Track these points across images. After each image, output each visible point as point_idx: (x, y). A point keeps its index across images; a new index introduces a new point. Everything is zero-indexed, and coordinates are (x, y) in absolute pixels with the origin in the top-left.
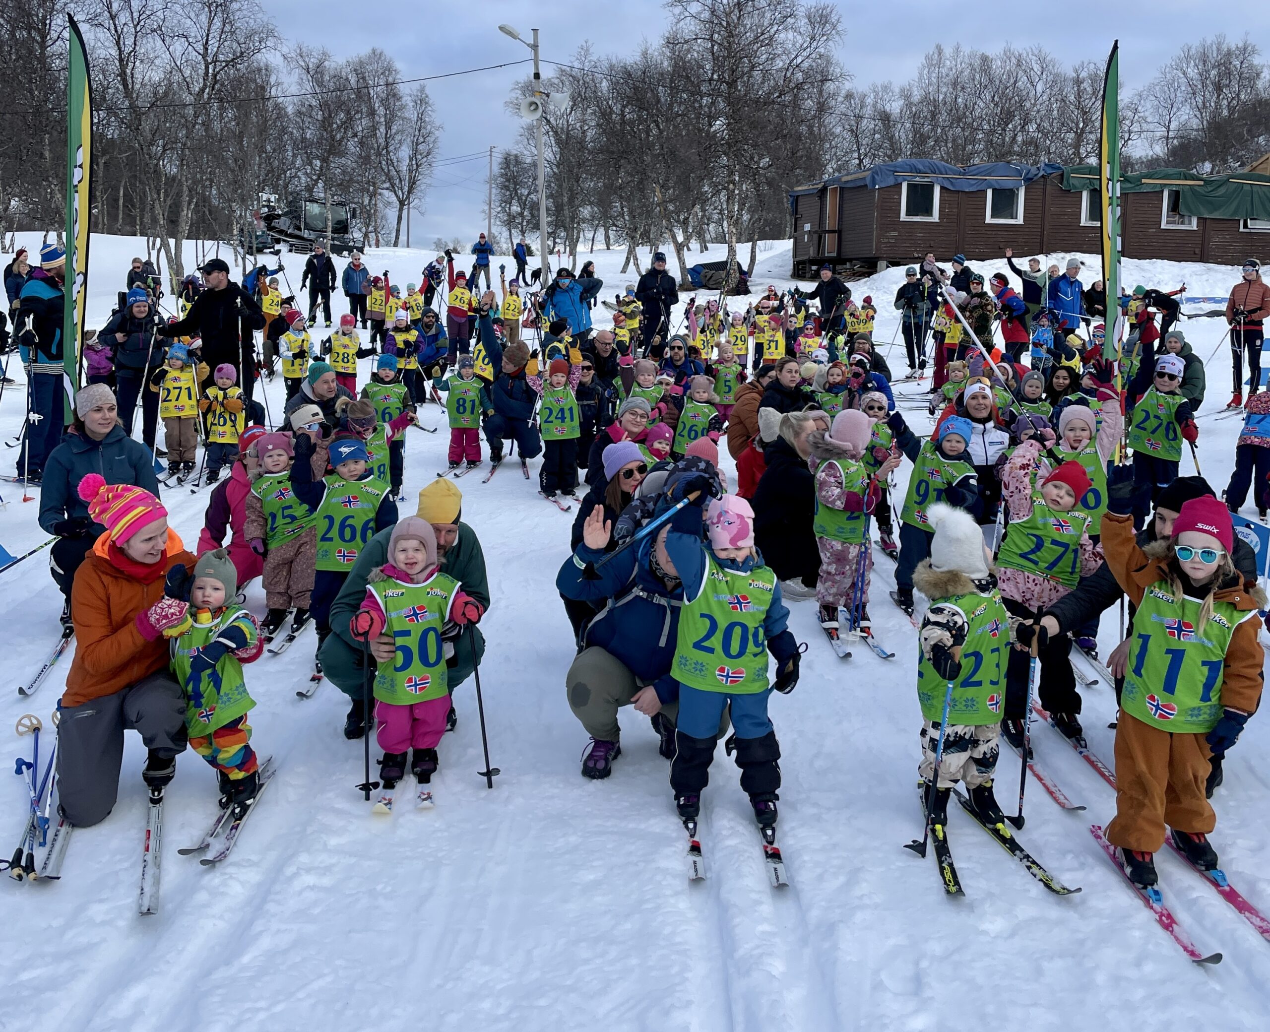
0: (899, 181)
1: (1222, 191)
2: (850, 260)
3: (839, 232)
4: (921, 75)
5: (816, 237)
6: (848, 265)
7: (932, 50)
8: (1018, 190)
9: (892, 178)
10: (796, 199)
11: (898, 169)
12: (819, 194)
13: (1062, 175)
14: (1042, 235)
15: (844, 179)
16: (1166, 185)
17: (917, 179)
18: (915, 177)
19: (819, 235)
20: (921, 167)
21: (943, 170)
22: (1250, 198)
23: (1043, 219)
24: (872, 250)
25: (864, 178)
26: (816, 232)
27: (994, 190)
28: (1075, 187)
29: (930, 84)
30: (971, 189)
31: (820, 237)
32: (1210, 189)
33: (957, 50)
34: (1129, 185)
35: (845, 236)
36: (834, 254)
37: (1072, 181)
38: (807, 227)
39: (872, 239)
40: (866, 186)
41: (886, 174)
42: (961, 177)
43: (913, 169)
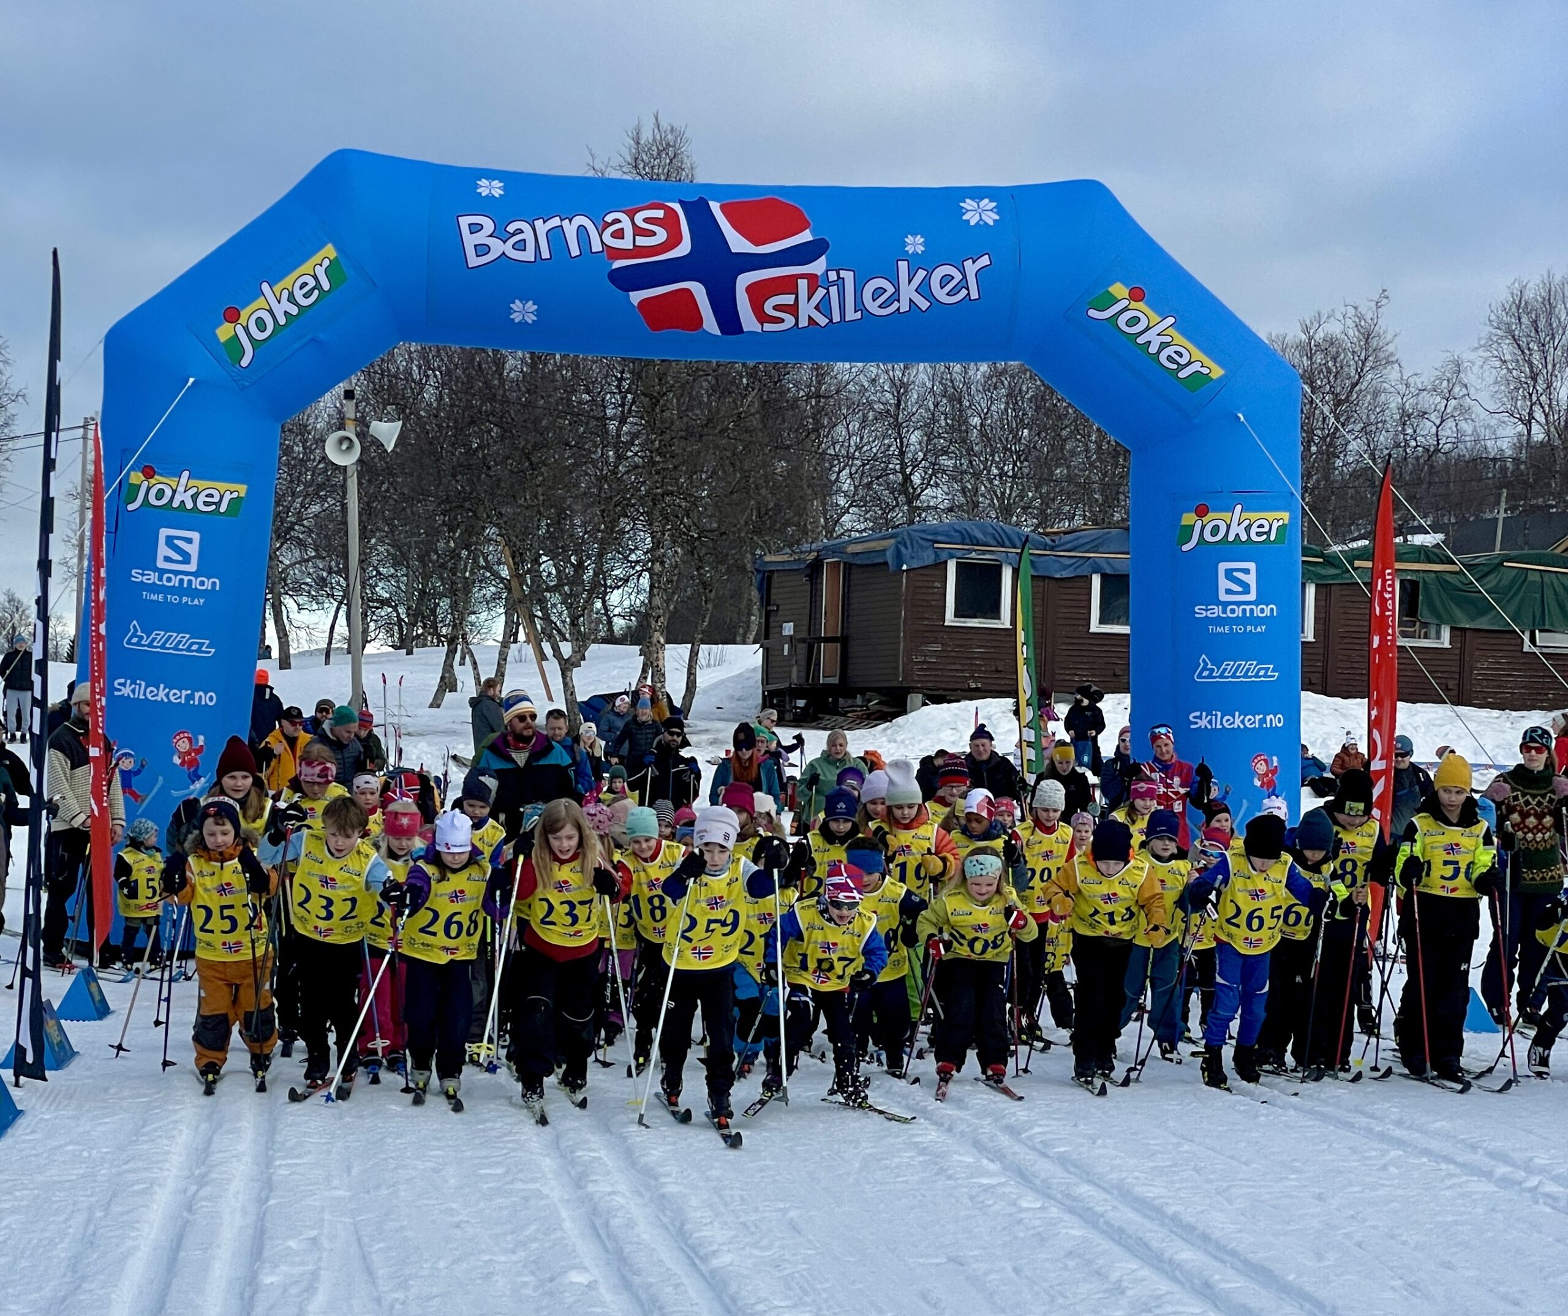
0: (944, 556)
1: (1491, 581)
2: (863, 691)
3: (844, 640)
5: (803, 648)
6: (858, 700)
9: (930, 552)
10: (767, 578)
11: (939, 538)
12: (808, 572)
15: (851, 549)
18: (970, 551)
19: (809, 645)
20: (980, 536)
21: (1016, 540)
22: (1538, 596)
24: (897, 675)
25: (883, 551)
26: (803, 639)
27: (1104, 577)
30: (1065, 574)
31: (811, 650)
34: (1333, 571)
35: (852, 649)
36: (835, 680)
39: (897, 656)
40: (886, 563)
41: (921, 546)
42: (1048, 553)
43: (966, 538)
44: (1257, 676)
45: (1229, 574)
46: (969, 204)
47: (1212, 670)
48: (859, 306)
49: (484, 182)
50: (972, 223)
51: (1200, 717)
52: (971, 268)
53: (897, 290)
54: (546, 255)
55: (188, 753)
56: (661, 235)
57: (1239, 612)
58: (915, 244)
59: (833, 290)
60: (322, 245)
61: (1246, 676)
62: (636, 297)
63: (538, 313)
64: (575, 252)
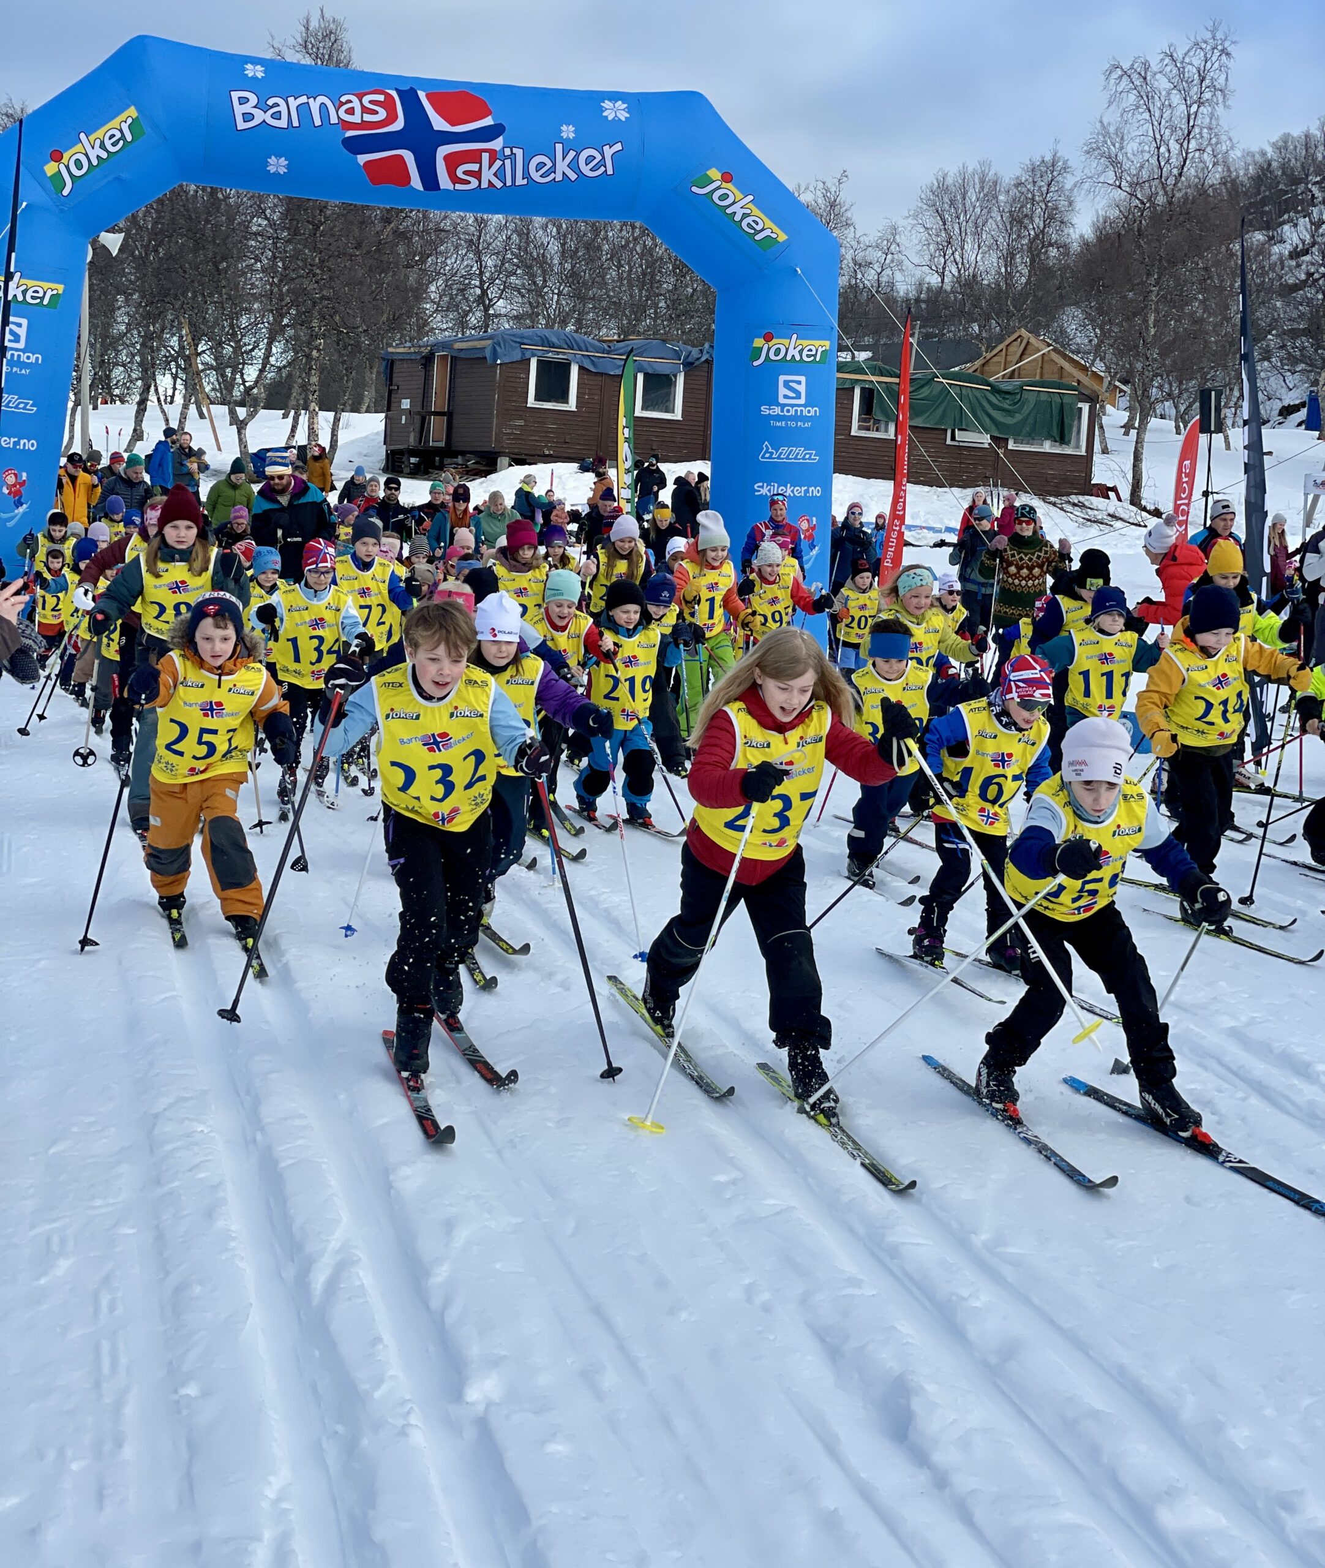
0: (527, 356)
1: (925, 392)
2: (463, 453)
3: (450, 415)
5: (418, 418)
6: (460, 460)
8: (675, 376)
9: (518, 351)
10: (391, 364)
11: (525, 341)
12: (423, 361)
14: (705, 435)
15: (457, 346)
16: (857, 381)
17: (550, 355)
18: (548, 352)
19: (422, 417)
20: (555, 340)
21: (582, 345)
23: (706, 415)
25: (483, 349)
26: (418, 413)
27: (646, 374)
30: (618, 372)
31: (423, 420)
35: (456, 421)
36: (442, 444)
38: (406, 404)
39: (491, 428)
40: (485, 358)
41: (511, 346)
42: (605, 355)
43: (546, 342)
44: (804, 458)
45: (787, 384)
46: (607, 104)
47: (772, 453)
48: (526, 175)
49: (249, 66)
50: (610, 118)
51: (762, 487)
52: (608, 152)
53: (554, 165)
54: (296, 123)
55: (14, 485)
56: (382, 114)
57: (792, 412)
58: (568, 132)
59: (508, 162)
60: (128, 107)
61: (796, 458)
62: (362, 159)
63: (288, 167)
64: (318, 122)
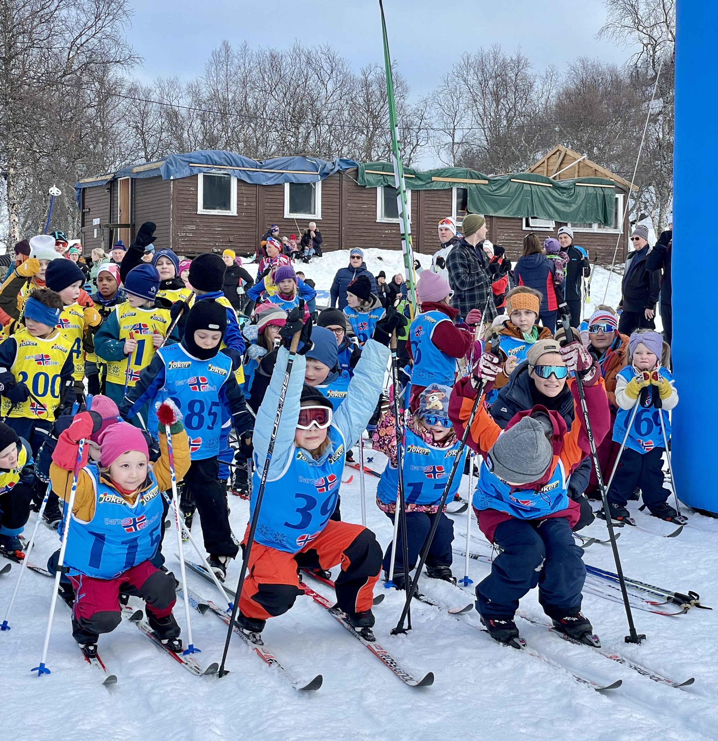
1: (505, 190)
3: (132, 225)
4: (208, 72)
5: (106, 231)
7: (219, 46)
8: (314, 184)
9: (187, 168)
10: (83, 192)
11: (193, 160)
12: (109, 186)
13: (357, 170)
14: (340, 231)
15: (135, 170)
16: (454, 183)
17: (213, 171)
18: (212, 168)
19: (110, 229)
20: (216, 158)
21: (239, 162)
22: (529, 198)
23: (340, 213)
24: (169, 243)
25: (158, 169)
26: (107, 226)
27: (292, 184)
28: (370, 183)
29: (218, 82)
30: (269, 183)
31: (111, 233)
32: (494, 188)
33: (245, 48)
34: (420, 183)
37: (366, 177)
38: (96, 221)
39: (168, 233)
40: (160, 176)
41: (181, 165)
42: (258, 170)
43: (209, 160)
